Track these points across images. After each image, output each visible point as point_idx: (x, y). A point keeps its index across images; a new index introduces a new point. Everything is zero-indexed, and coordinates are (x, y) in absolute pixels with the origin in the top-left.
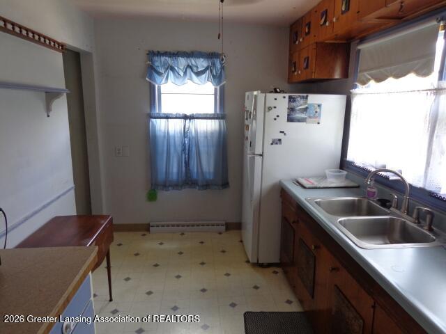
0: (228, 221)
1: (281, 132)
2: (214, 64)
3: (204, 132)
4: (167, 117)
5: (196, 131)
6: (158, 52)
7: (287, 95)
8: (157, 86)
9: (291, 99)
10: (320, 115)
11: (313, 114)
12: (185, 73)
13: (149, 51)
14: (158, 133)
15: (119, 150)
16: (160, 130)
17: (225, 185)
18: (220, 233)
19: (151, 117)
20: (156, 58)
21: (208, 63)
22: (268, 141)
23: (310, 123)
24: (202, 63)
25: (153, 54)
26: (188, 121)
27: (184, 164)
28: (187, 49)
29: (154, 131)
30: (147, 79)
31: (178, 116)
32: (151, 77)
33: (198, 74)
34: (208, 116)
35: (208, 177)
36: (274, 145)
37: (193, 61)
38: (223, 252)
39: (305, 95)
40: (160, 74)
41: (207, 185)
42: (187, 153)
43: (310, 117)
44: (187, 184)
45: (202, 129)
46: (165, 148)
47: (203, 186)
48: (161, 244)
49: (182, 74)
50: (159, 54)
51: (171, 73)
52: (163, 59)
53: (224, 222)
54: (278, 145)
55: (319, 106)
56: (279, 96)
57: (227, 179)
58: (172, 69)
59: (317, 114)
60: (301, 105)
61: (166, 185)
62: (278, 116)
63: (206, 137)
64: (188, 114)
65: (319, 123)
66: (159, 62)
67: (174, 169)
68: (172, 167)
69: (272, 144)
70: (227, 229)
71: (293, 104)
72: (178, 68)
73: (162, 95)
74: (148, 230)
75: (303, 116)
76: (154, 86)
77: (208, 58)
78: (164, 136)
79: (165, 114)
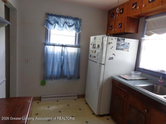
0: (78, 94)
1: (113, 54)
2: (77, 23)
3: (71, 53)
4: (54, 45)
5: (67, 53)
6: (52, 14)
7: (117, 38)
8: (49, 30)
9: (118, 40)
10: (129, 48)
11: (126, 47)
12: (64, 25)
13: (47, 13)
14: (49, 53)
15: (27, 60)
16: (50, 51)
17: (79, 77)
18: (75, 100)
19: (45, 44)
20: (50, 17)
21: (74, 22)
22: (108, 58)
23: (125, 51)
24: (71, 22)
25: (48, 15)
26: (64, 47)
27: (60, 68)
28: (65, 14)
29: (47, 51)
30: (45, 26)
31: (59, 45)
32: (47, 26)
33: (70, 26)
34: (73, 46)
35: (71, 74)
36: (110, 60)
37: (67, 20)
38: (80, 109)
39: (124, 38)
40: (51, 24)
41: (71, 78)
42: (62, 62)
43: (125, 48)
44: (61, 77)
45: (70, 52)
46: (52, 60)
47: (69, 78)
48: (48, 107)
49: (62, 26)
50: (52, 15)
51: (57, 25)
52: (54, 17)
53: (77, 95)
54: (112, 60)
55: (129, 44)
56: (114, 38)
57: (79, 75)
58: (57, 23)
59: (128, 47)
60: (122, 43)
61: (51, 78)
62: (112, 47)
63: (71, 56)
64: (64, 44)
65: (128, 51)
66: (51, 19)
67: (56, 70)
68: (55, 69)
69: (109, 59)
70: (78, 98)
71: (119, 42)
72: (60, 22)
73: (51, 35)
74: (40, 100)
75: (122, 47)
76: (48, 30)
77: (74, 20)
78: (52, 54)
79: (53, 44)
